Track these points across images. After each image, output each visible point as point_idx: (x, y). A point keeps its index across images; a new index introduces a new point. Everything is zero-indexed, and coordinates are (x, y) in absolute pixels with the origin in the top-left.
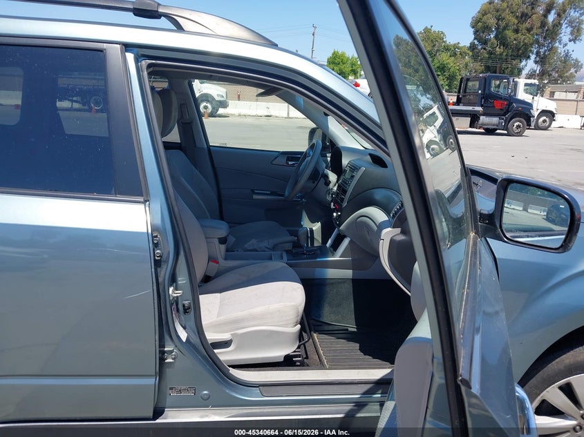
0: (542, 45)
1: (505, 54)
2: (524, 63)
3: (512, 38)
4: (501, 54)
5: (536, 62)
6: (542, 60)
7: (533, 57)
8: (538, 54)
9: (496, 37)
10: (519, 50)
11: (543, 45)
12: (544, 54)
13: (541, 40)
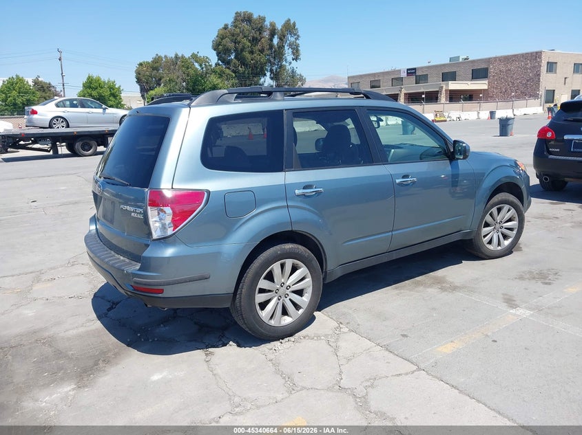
0: (272, 64)
1: (247, 72)
2: (262, 80)
3: (250, 58)
4: (244, 73)
5: (272, 78)
6: (275, 77)
7: (268, 74)
8: (271, 71)
9: (235, 58)
10: (257, 68)
11: (274, 64)
12: (276, 71)
13: (272, 60)
